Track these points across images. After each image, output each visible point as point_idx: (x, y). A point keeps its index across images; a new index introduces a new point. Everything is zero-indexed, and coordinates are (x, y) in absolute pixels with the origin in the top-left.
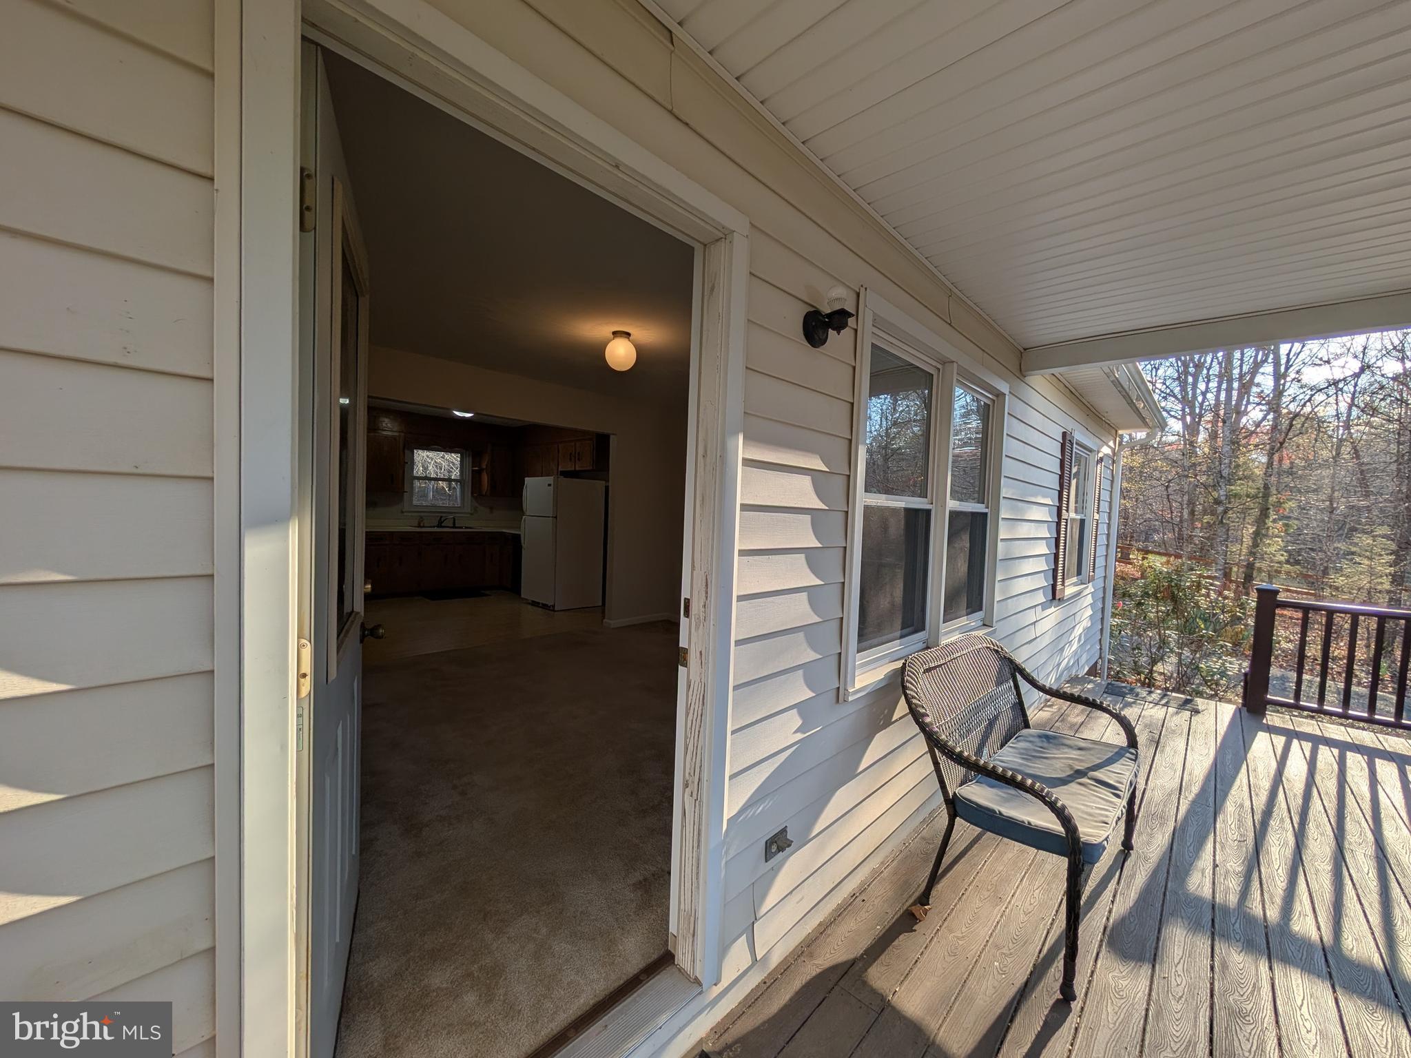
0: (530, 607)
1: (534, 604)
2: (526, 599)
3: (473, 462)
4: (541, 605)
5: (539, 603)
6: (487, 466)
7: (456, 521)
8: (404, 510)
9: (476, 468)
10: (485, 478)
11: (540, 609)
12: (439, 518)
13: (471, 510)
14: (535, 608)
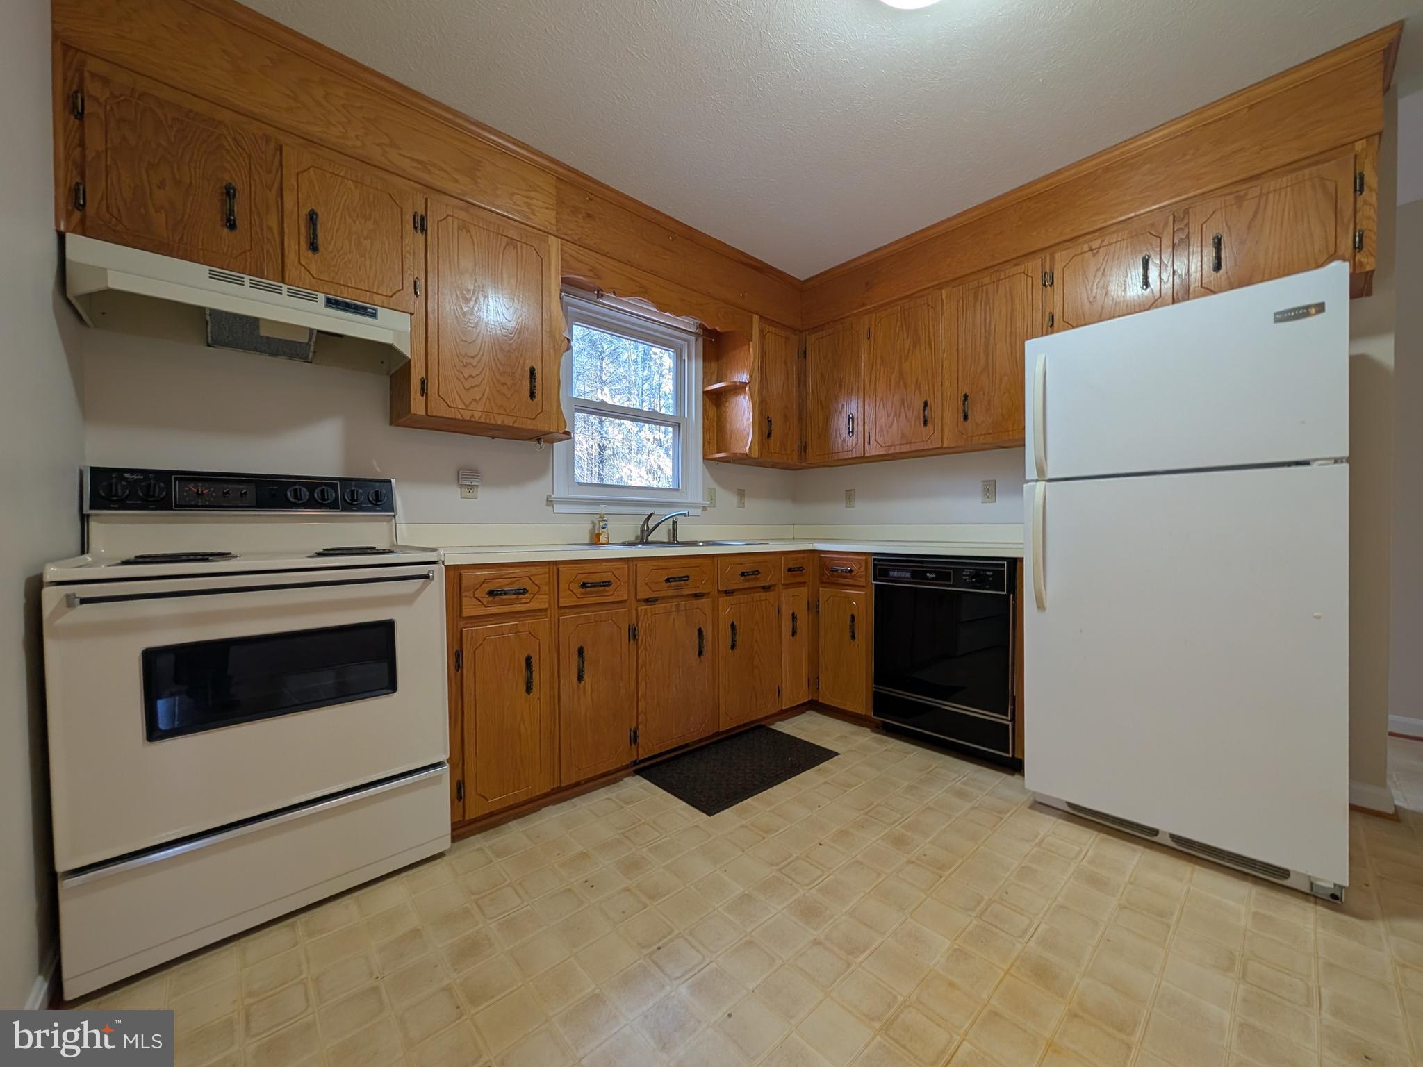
3: (706, 371)
8: (554, 496)
9: (717, 386)
10: (742, 413)
12: (641, 522)
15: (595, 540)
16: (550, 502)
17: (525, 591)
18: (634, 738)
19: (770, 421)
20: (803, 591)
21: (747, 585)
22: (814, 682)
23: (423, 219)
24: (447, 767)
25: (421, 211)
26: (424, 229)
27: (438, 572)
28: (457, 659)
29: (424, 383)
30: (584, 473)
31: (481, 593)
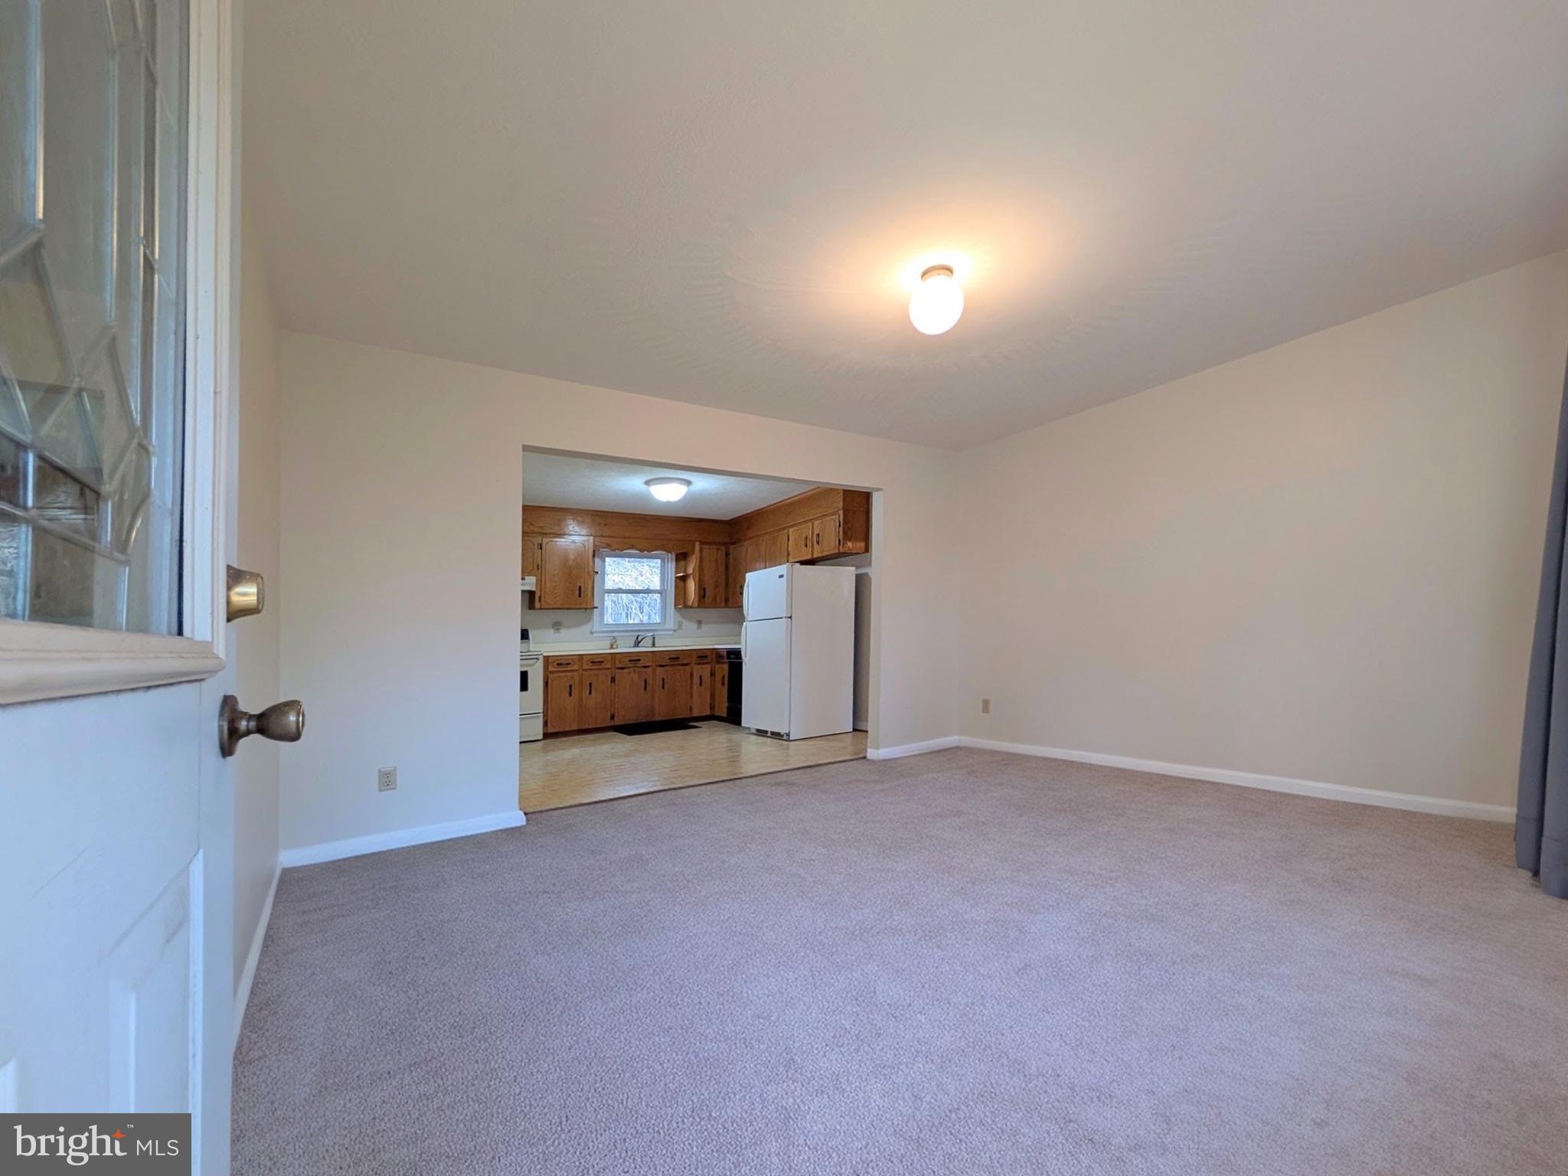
0: (753, 738)
1: (761, 733)
2: (749, 728)
3: (677, 568)
4: (769, 734)
5: (766, 732)
6: (693, 570)
7: (656, 640)
8: (593, 631)
9: (681, 574)
10: (692, 585)
11: (769, 739)
12: (635, 638)
13: (674, 626)
14: (761, 739)
15: (612, 647)
16: (592, 633)
17: (569, 664)
18: (613, 717)
19: (704, 590)
20: (708, 667)
21: (672, 663)
22: (712, 707)
23: (541, 545)
24: (541, 715)
25: (540, 542)
26: (541, 548)
27: (541, 657)
28: (546, 684)
29: (540, 597)
30: (608, 619)
31: (555, 664)
